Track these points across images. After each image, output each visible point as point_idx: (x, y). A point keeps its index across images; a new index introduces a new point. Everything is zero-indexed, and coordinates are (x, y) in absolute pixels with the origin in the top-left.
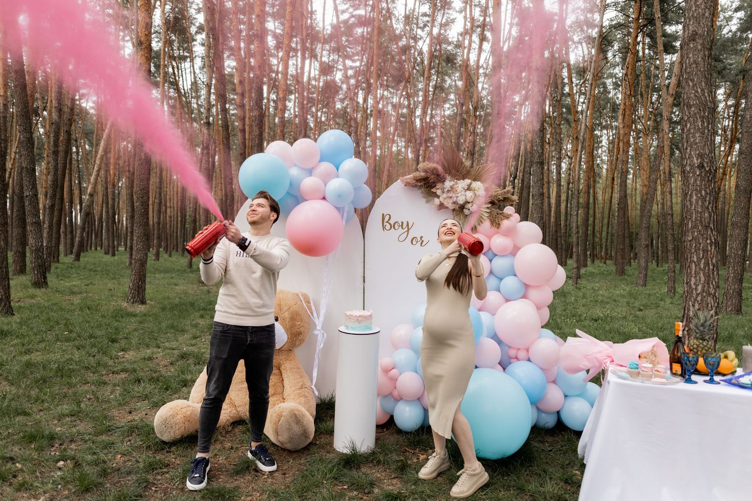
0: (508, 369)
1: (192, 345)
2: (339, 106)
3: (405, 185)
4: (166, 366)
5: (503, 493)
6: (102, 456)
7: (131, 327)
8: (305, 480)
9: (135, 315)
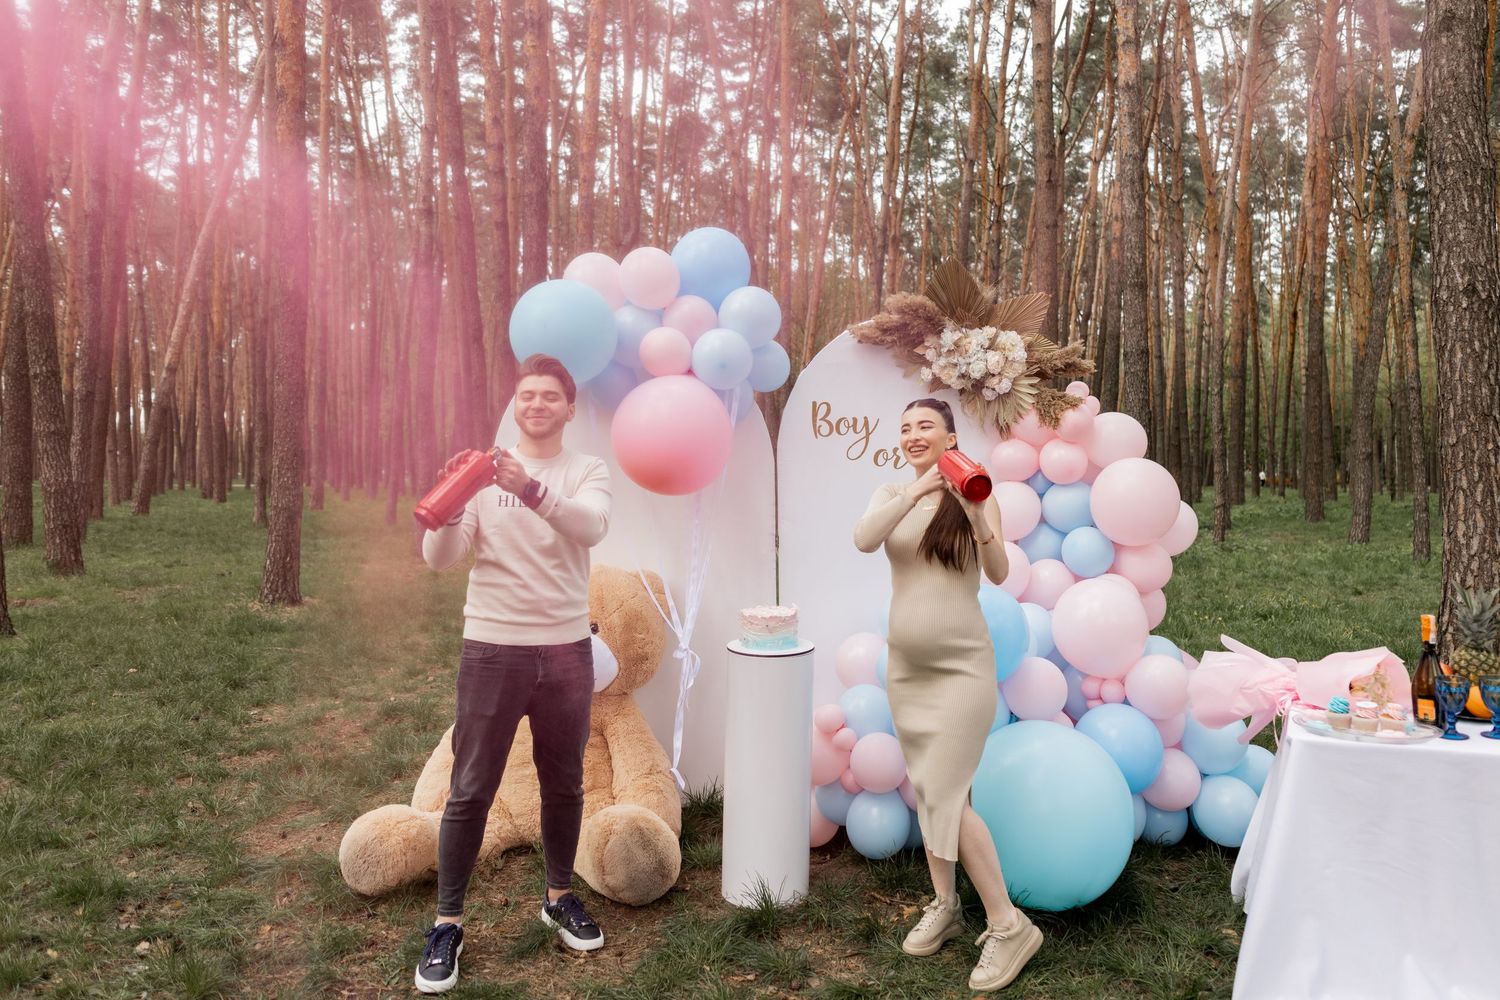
0: (1083, 721)
1: (408, 690)
2: (707, 167)
3: (860, 341)
4: (354, 736)
5: (1078, 979)
6: (231, 929)
8: (666, 966)
9: (278, 629)
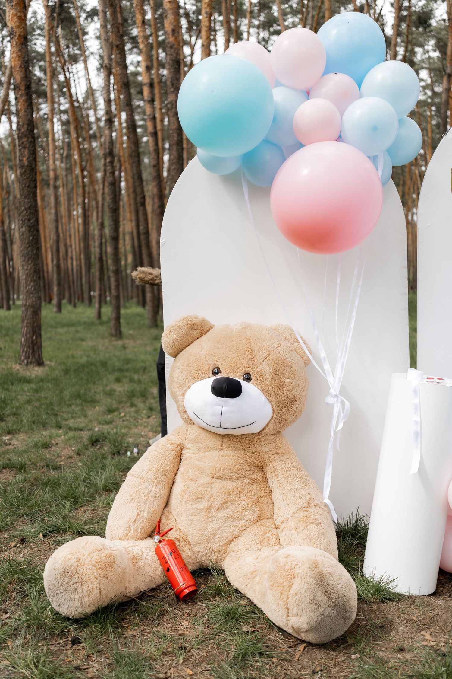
1: (107, 423)
4: (71, 457)
7: (22, 398)
9: (28, 381)
